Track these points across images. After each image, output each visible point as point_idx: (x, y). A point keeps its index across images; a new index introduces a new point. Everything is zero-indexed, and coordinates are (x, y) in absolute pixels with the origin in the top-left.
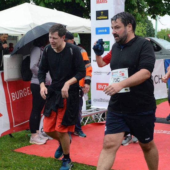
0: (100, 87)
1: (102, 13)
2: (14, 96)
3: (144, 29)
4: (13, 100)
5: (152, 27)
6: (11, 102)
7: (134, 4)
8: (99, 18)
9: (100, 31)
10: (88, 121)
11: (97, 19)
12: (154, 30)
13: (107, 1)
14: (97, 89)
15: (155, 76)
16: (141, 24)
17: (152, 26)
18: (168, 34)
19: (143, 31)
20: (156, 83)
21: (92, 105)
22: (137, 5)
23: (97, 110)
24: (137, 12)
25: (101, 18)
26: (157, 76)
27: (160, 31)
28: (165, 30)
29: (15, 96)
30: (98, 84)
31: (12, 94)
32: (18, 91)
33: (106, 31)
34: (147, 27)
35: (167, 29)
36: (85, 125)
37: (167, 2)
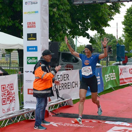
0: (30, 92)
1: (32, 35)
7: (59, 27)
8: (30, 39)
9: (30, 49)
10: (20, 119)
11: (28, 40)
12: (75, 46)
13: (35, 27)
14: (29, 93)
15: (73, 83)
17: (73, 43)
20: (73, 88)
21: (25, 106)
23: (28, 110)
25: (31, 39)
26: (74, 82)
30: (29, 90)
33: (35, 49)
34: (70, 43)
35: (84, 45)
36: (18, 122)
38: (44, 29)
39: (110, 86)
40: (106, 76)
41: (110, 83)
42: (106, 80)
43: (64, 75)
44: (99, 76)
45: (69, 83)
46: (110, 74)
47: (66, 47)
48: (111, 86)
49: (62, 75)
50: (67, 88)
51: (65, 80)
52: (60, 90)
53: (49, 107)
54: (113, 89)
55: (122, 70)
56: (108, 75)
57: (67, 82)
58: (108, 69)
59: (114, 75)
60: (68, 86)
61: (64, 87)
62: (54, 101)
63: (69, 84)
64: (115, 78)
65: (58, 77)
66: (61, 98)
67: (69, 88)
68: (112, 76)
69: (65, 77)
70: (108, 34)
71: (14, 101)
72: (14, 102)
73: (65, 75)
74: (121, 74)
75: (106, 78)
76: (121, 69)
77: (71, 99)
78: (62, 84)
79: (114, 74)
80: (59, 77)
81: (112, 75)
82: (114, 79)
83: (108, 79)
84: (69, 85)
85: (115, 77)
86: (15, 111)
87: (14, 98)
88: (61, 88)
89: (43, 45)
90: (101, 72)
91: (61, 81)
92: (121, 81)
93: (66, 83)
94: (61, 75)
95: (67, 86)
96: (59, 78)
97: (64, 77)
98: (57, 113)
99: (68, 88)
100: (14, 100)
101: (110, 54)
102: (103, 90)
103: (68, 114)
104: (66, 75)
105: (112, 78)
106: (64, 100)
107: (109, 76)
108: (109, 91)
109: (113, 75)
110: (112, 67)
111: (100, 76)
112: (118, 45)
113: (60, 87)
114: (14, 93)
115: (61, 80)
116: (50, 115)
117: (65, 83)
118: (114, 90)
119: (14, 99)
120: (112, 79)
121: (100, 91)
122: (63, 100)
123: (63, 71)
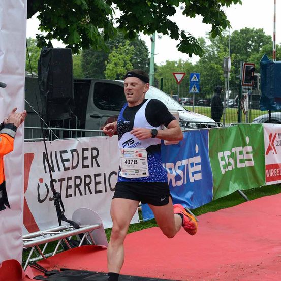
3: (128, 58)
5: (147, 56)
7: (82, 3)
15: (111, 174)
16: (122, 48)
17: (145, 54)
18: (174, 74)
19: (125, 64)
20: (112, 190)
22: (87, 7)
24: (88, 24)
26: (114, 173)
27: (165, 64)
28: (174, 63)
34: (136, 55)
35: (180, 61)
37: (157, 4)
38: (11, 6)
39: (234, 187)
40: (220, 154)
41: (233, 176)
42: (222, 168)
43: (84, 150)
44: (197, 155)
45: (99, 175)
46: (234, 150)
47: (124, 66)
48: (239, 185)
49: (75, 150)
50: (93, 191)
51: (88, 166)
52: (71, 195)
53: (24, 250)
54: (242, 195)
55: (275, 137)
56: (227, 153)
57: (91, 171)
58: (230, 134)
59: (247, 153)
60: (97, 183)
61: (82, 187)
62: (45, 232)
63: (98, 179)
64: (253, 163)
65: (65, 156)
66: (71, 222)
67: (100, 191)
68: (242, 157)
69: (87, 158)
70: (249, 29)
73: (87, 150)
74: (270, 149)
75: (222, 163)
76: (271, 135)
77: (100, 227)
78: (77, 177)
79: (250, 149)
80: (68, 155)
81: (241, 153)
82: (247, 164)
83: (229, 164)
84: (100, 183)
85: (250, 160)
88: (71, 191)
89: (5, 58)
90: (204, 144)
91: (73, 168)
92: (269, 173)
93: (89, 176)
94: (72, 151)
95: (92, 186)
96: (68, 160)
97: (84, 158)
98: (50, 270)
99: (96, 192)
101: (249, 89)
102: (211, 197)
103: (85, 274)
104: (90, 150)
105: (242, 161)
106: (80, 228)
107: (233, 156)
108: (230, 203)
109: (245, 153)
110: (242, 128)
111: (203, 154)
112: (264, 62)
113: (70, 187)
115: (74, 165)
116: (27, 276)
117: (86, 176)
118: (247, 201)
120: (240, 165)
121: (201, 203)
122: (77, 227)
123: (79, 139)
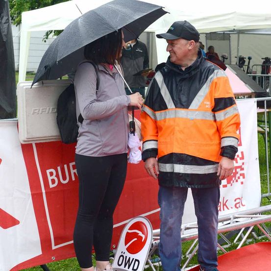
2: (54, 177)
4: (51, 186)
6: (44, 191)
29: (57, 176)
31: (48, 171)
32: (65, 166)
71: (241, 179)
72: (242, 183)
86: (242, 209)
87: (242, 169)
100: (241, 177)
114: (240, 156)
119: (242, 172)
